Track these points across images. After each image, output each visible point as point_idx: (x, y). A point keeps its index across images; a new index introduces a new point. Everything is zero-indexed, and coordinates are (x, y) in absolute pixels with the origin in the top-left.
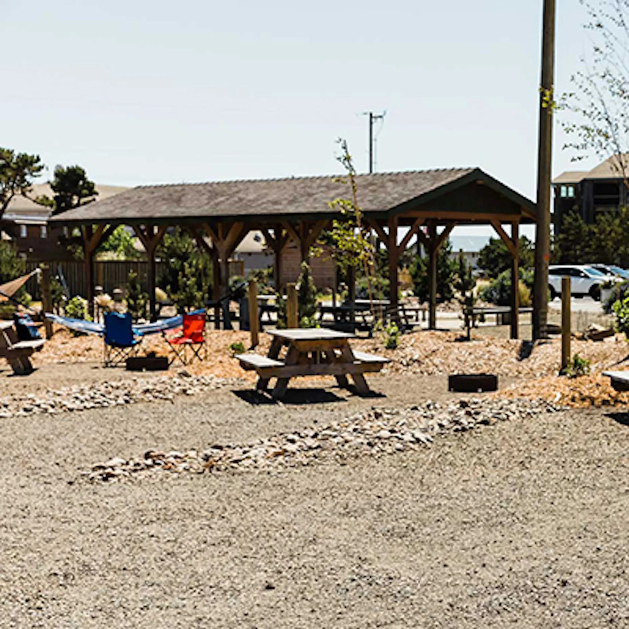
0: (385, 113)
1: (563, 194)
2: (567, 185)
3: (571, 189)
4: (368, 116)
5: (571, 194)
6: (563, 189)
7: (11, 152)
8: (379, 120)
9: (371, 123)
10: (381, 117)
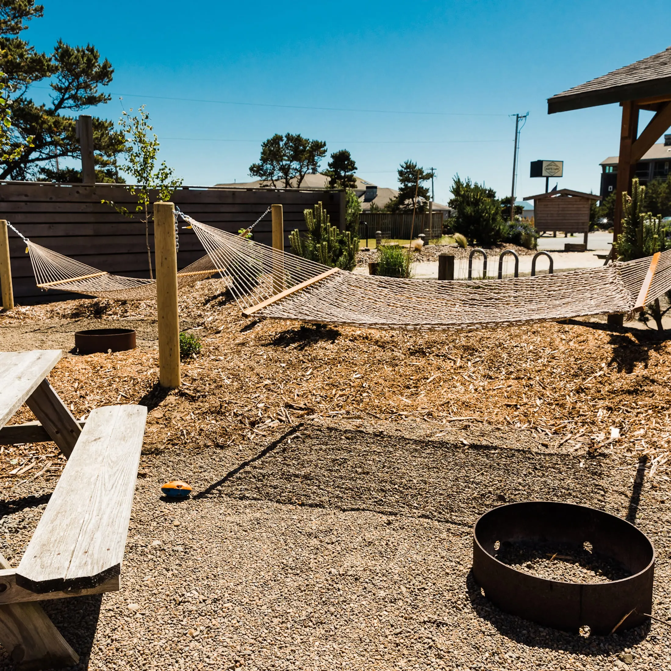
0: (528, 114)
1: (607, 171)
2: (610, 165)
3: (611, 168)
4: (516, 117)
5: (611, 171)
6: (607, 168)
7: (307, 141)
8: (524, 119)
9: (517, 121)
10: (525, 117)
